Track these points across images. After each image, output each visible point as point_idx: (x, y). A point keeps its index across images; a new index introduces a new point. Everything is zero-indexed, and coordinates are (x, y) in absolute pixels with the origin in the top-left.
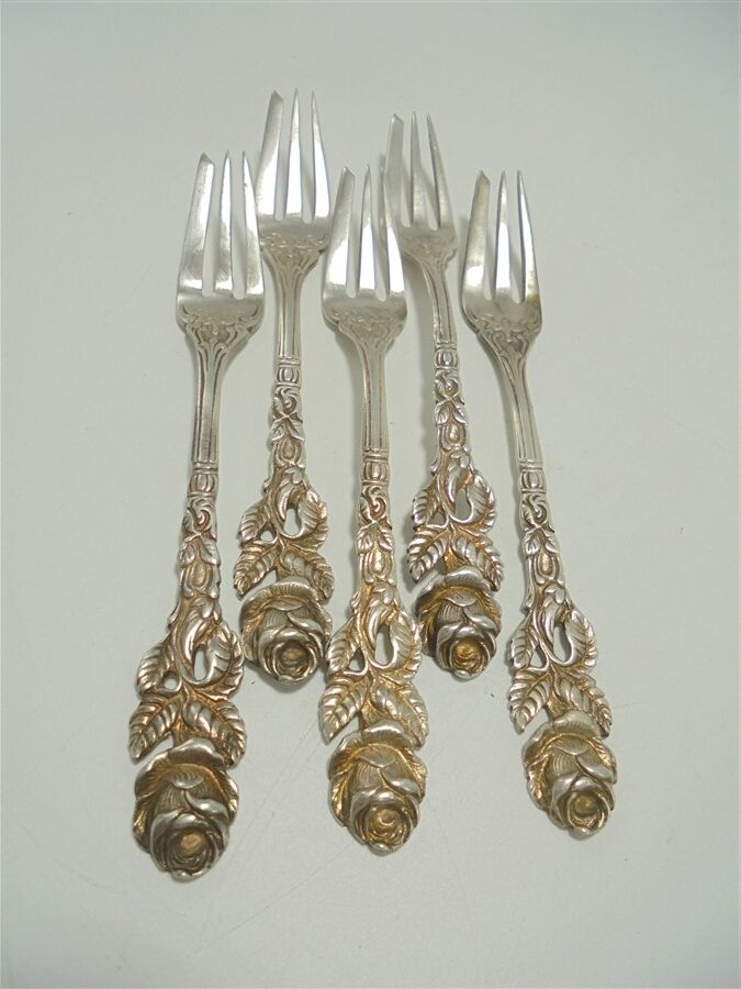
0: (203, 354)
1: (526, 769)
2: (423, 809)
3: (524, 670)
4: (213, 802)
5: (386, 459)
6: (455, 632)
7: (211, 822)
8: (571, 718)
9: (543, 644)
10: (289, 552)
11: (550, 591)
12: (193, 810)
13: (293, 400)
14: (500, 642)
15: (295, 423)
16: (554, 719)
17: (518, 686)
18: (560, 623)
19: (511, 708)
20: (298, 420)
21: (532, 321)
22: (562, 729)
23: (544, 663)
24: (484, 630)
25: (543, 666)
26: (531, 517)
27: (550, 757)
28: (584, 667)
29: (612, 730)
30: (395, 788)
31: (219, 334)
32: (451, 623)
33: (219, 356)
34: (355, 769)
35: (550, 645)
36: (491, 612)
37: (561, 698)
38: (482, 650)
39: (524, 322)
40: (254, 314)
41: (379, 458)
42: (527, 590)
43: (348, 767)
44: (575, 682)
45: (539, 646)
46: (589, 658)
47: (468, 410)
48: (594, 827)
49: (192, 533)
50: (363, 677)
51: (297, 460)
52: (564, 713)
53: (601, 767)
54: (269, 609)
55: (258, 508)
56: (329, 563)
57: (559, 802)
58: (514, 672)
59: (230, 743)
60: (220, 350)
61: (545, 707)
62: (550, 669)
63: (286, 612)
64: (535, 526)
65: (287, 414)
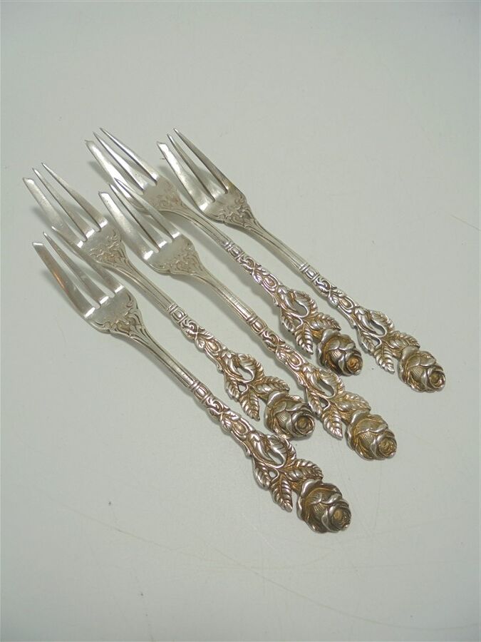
0: (138, 338)
1: (407, 383)
2: (391, 429)
3: (375, 350)
4: (333, 496)
5: (257, 317)
6: (345, 359)
7: (338, 503)
8: (405, 352)
9: (372, 335)
10: (256, 386)
11: (356, 312)
12: (330, 505)
13: (192, 324)
14: (358, 348)
15: (203, 333)
16: (401, 358)
17: (378, 358)
18: (370, 321)
19: (383, 368)
20: (203, 330)
21: (239, 198)
22: (406, 359)
23: (378, 341)
24: (352, 350)
25: (379, 343)
26: (324, 289)
27: (411, 373)
28: (391, 329)
29: (420, 343)
30: (380, 432)
31: (130, 322)
32: (340, 357)
33: (144, 332)
34: (360, 439)
35: (375, 333)
36: (347, 340)
37: (396, 348)
38: (357, 357)
39: (237, 201)
40: (130, 299)
41: (254, 319)
42: (348, 319)
43: (357, 440)
44: (394, 338)
45: (371, 336)
46: (390, 324)
47: (266, 267)
48: (443, 382)
49: (220, 415)
50: (331, 406)
51: (221, 347)
52: (401, 352)
53: (430, 361)
54: (276, 414)
55: (228, 381)
56: (274, 376)
57: (427, 385)
58: (372, 354)
59: (314, 472)
60: (141, 330)
61: (393, 356)
62: (383, 342)
63: (285, 410)
64: (328, 291)
65: (196, 331)
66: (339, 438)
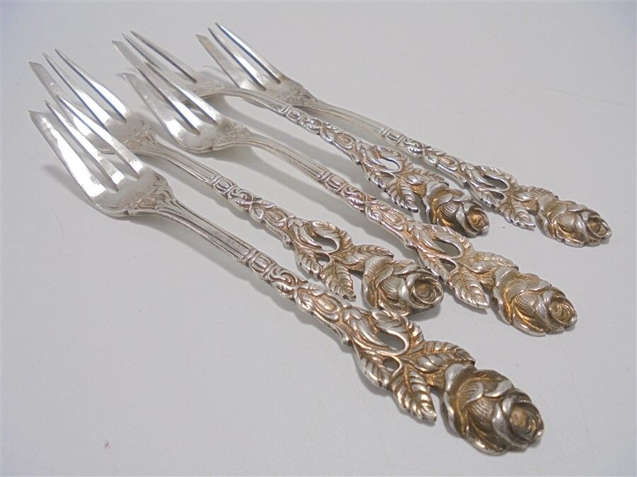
0: (166, 210)
3: (501, 205)
7: (514, 394)
9: (491, 190)
10: (344, 257)
11: (463, 169)
13: (244, 193)
15: (260, 202)
16: (538, 210)
17: (507, 214)
18: (484, 177)
19: (519, 224)
20: (260, 199)
22: (546, 210)
24: (471, 201)
25: (503, 198)
27: (558, 223)
28: (514, 184)
31: (156, 198)
32: (457, 211)
33: (175, 203)
34: (516, 305)
35: (494, 187)
37: (527, 201)
38: (479, 212)
39: (292, 89)
40: (159, 180)
42: (454, 178)
44: (521, 192)
46: (510, 180)
49: (294, 290)
50: (459, 269)
51: (286, 216)
52: (537, 204)
55: (300, 253)
57: (588, 234)
59: (459, 356)
60: (172, 202)
61: (527, 210)
62: (507, 196)
63: (393, 275)
64: (422, 151)
65: (250, 201)
66: (482, 311)
